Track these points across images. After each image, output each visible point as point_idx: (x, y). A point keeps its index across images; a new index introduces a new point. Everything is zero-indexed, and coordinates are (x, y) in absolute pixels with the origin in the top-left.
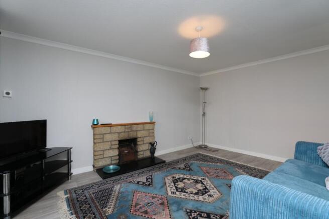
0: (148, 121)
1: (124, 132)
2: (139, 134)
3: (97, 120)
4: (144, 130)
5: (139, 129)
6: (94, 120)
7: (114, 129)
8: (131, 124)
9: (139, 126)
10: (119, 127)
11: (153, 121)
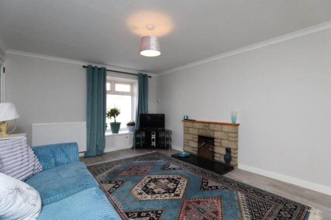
0: (230, 122)
1: (203, 129)
2: (217, 135)
3: (187, 117)
4: (222, 131)
5: (216, 129)
6: (185, 116)
7: (196, 125)
8: (209, 123)
9: (217, 126)
10: (199, 124)
11: (237, 123)
